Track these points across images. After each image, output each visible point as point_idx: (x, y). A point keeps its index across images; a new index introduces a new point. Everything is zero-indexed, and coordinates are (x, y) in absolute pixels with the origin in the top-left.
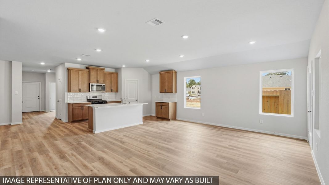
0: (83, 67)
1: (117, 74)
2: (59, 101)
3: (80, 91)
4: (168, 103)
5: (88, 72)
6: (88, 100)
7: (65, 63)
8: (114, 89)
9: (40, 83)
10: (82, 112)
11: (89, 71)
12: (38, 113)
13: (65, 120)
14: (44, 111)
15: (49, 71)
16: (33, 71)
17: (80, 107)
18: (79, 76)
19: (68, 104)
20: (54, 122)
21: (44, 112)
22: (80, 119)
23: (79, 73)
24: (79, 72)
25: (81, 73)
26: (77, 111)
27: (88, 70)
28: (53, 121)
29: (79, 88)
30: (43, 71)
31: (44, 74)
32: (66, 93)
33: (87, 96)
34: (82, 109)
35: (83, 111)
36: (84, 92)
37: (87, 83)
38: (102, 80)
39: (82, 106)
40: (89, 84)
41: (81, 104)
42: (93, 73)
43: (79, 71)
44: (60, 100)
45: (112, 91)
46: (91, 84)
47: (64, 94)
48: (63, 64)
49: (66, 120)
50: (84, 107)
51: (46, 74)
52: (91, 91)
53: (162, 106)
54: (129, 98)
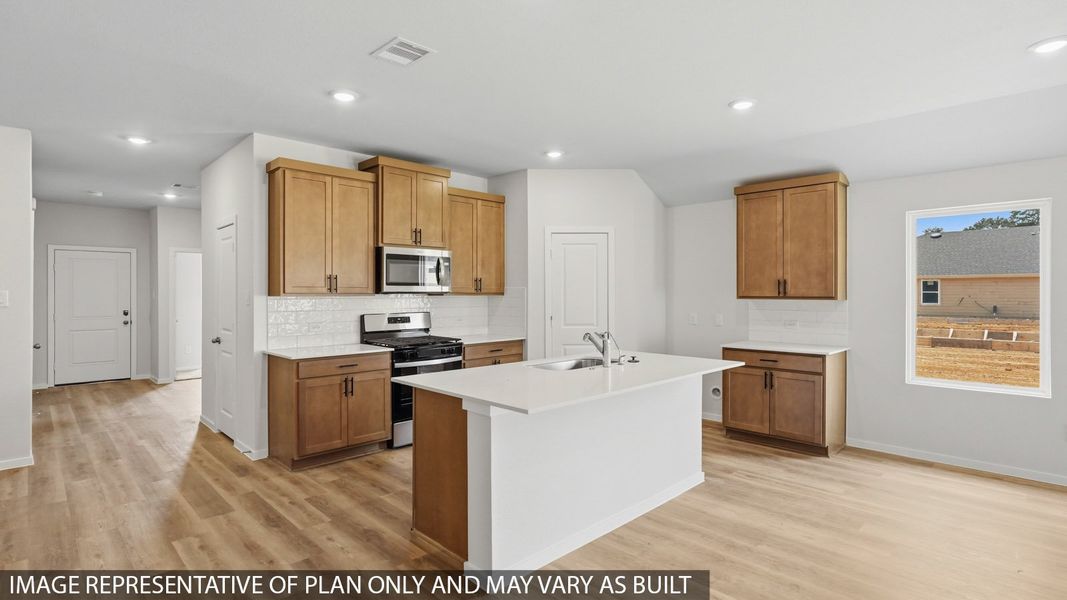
0: (344, 160)
1: (501, 202)
2: (218, 341)
3: (332, 286)
4: (823, 357)
5: (371, 187)
6: (367, 337)
7: (257, 136)
8: (489, 282)
9: (134, 251)
10: (344, 406)
11: (376, 183)
12: (124, 388)
13: (251, 444)
14: (147, 376)
15: (170, 196)
16: (100, 194)
17: (338, 380)
18: (329, 205)
19: (273, 361)
20: (196, 451)
21: (150, 384)
22: (337, 443)
23: (329, 191)
24: (329, 186)
25: (336, 189)
26: (321, 403)
27: (369, 176)
28: (188, 448)
29: (329, 273)
30: (144, 195)
31: (145, 216)
32: (261, 301)
33: (362, 317)
34: (347, 387)
35: (352, 399)
36: (350, 292)
37: (365, 244)
38: (439, 230)
39: (346, 370)
40: (378, 251)
41: (342, 362)
42: (393, 192)
43: (328, 179)
44: (222, 334)
45: (478, 288)
46: (387, 250)
47: (250, 305)
48: (244, 138)
49: (258, 447)
50: (357, 378)
51: (159, 210)
52: (386, 288)
53: (775, 373)
54: (566, 325)
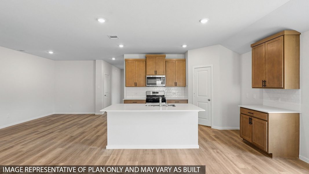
1: (185, 61)
3: (135, 85)
4: (268, 114)
5: (145, 62)
6: (148, 97)
7: (124, 55)
8: (180, 83)
18: (135, 67)
25: (137, 64)
29: (135, 82)
32: (125, 88)
33: (146, 92)
36: (140, 86)
37: (143, 75)
38: (162, 70)
40: (146, 77)
41: (133, 101)
42: (150, 63)
43: (135, 62)
45: (176, 85)
52: (147, 85)
53: (252, 118)
54: (199, 96)
